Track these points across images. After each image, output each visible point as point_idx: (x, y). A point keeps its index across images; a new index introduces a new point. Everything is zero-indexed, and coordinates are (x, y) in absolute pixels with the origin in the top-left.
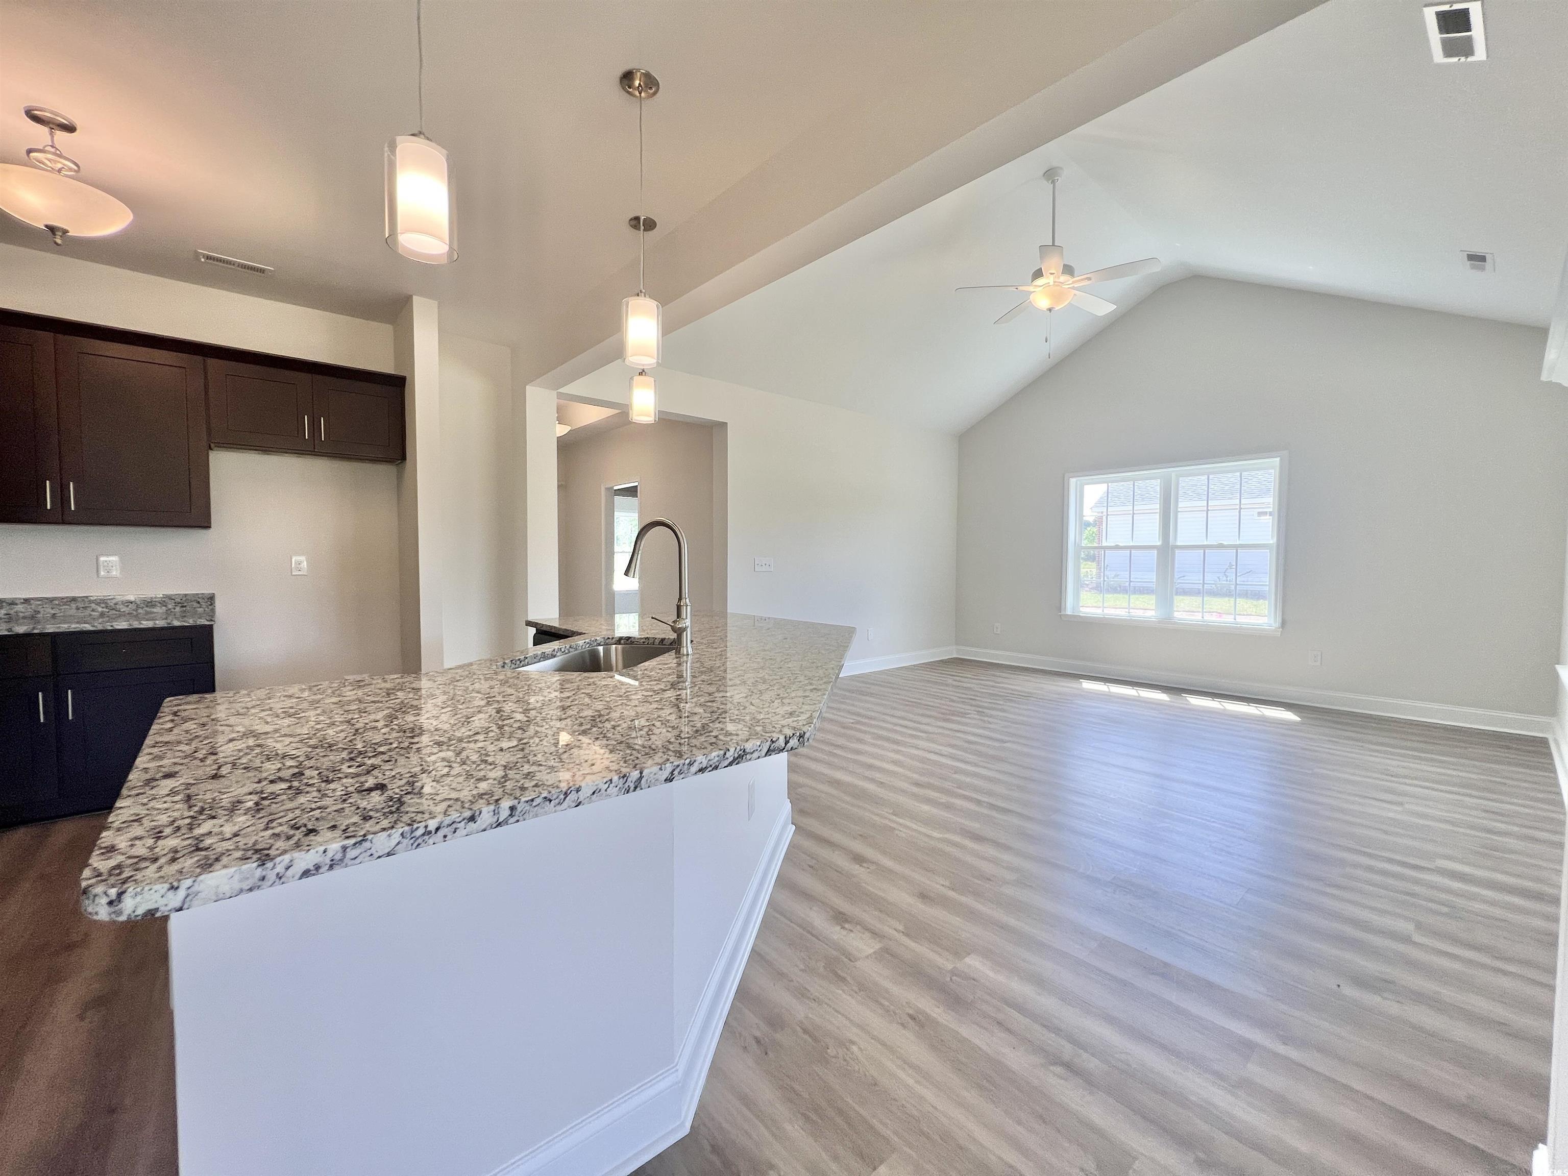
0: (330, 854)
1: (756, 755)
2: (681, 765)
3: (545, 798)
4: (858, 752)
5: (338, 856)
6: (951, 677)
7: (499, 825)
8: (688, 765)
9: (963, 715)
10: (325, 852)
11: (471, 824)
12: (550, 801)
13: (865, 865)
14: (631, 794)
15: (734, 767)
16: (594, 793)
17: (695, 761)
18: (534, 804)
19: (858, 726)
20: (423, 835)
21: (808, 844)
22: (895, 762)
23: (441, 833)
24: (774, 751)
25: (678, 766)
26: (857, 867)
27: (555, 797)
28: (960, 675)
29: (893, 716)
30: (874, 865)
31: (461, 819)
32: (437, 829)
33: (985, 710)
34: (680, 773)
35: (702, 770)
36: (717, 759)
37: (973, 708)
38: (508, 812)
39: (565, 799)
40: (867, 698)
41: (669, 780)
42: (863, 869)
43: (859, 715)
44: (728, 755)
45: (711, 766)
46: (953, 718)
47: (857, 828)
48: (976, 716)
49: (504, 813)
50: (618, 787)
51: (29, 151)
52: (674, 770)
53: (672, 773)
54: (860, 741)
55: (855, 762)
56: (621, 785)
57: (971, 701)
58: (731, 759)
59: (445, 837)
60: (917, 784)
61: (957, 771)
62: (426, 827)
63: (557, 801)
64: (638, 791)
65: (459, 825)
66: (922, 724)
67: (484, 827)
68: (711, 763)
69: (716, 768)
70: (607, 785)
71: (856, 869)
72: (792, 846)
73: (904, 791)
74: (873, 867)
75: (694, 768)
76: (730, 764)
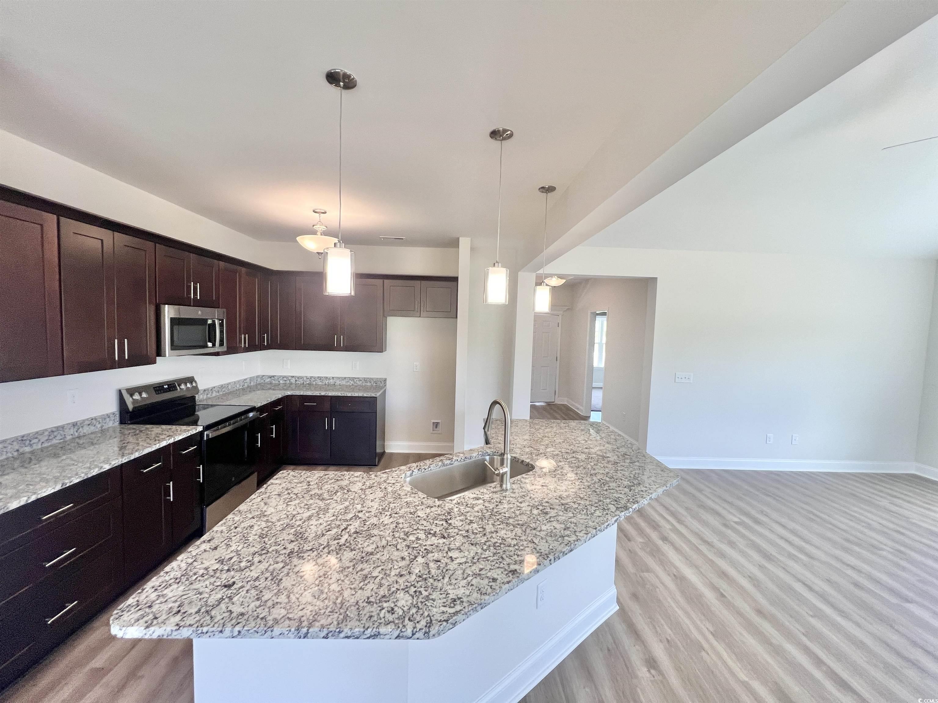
0: (167, 632)
1: (388, 637)
2: (333, 632)
3: (255, 631)
4: (722, 555)
5: (170, 633)
6: (889, 497)
7: (233, 637)
8: (338, 632)
9: (874, 548)
10: (165, 630)
11: (221, 634)
12: (258, 633)
13: (653, 671)
14: (301, 640)
15: (371, 640)
16: (280, 634)
17: (343, 631)
18: (250, 632)
19: (740, 528)
20: (201, 633)
21: (620, 628)
22: (752, 579)
23: (208, 634)
24: (402, 637)
25: (331, 632)
26: (645, 669)
27: (260, 631)
28: (903, 496)
29: (784, 526)
30: (661, 676)
31: (216, 630)
32: (207, 633)
33: (908, 551)
34: (332, 636)
35: (348, 637)
36: (358, 633)
37: (890, 543)
38: (237, 633)
39: (265, 633)
40: (769, 499)
41: (326, 637)
42: (648, 675)
43: (747, 515)
44: (366, 632)
45: (354, 636)
46: (857, 549)
47: (669, 631)
48: (890, 556)
49: (236, 633)
50: (294, 635)
51: (313, 226)
52: (328, 633)
53: (327, 634)
54: (732, 544)
55: (712, 563)
56: (296, 634)
57: (896, 535)
58: (369, 635)
59: (210, 636)
60: (760, 612)
61: (818, 614)
62: (202, 630)
63: (261, 634)
64: (306, 640)
65: (215, 633)
66: (811, 544)
67: (226, 637)
68: (354, 634)
69: (358, 638)
70: (287, 632)
71: (643, 672)
72: (607, 624)
73: (739, 613)
74: (658, 678)
75: (342, 635)
76: (369, 638)
